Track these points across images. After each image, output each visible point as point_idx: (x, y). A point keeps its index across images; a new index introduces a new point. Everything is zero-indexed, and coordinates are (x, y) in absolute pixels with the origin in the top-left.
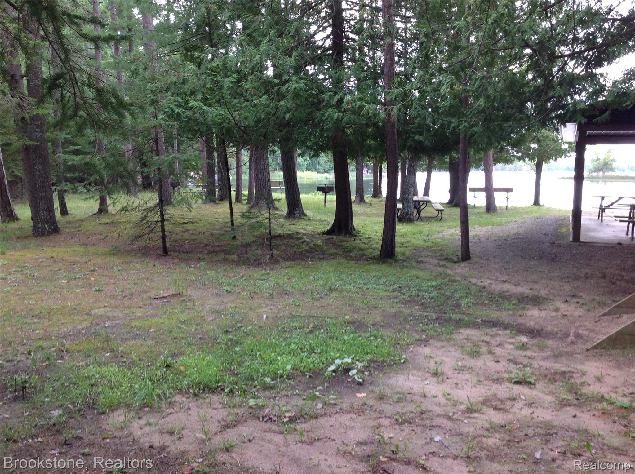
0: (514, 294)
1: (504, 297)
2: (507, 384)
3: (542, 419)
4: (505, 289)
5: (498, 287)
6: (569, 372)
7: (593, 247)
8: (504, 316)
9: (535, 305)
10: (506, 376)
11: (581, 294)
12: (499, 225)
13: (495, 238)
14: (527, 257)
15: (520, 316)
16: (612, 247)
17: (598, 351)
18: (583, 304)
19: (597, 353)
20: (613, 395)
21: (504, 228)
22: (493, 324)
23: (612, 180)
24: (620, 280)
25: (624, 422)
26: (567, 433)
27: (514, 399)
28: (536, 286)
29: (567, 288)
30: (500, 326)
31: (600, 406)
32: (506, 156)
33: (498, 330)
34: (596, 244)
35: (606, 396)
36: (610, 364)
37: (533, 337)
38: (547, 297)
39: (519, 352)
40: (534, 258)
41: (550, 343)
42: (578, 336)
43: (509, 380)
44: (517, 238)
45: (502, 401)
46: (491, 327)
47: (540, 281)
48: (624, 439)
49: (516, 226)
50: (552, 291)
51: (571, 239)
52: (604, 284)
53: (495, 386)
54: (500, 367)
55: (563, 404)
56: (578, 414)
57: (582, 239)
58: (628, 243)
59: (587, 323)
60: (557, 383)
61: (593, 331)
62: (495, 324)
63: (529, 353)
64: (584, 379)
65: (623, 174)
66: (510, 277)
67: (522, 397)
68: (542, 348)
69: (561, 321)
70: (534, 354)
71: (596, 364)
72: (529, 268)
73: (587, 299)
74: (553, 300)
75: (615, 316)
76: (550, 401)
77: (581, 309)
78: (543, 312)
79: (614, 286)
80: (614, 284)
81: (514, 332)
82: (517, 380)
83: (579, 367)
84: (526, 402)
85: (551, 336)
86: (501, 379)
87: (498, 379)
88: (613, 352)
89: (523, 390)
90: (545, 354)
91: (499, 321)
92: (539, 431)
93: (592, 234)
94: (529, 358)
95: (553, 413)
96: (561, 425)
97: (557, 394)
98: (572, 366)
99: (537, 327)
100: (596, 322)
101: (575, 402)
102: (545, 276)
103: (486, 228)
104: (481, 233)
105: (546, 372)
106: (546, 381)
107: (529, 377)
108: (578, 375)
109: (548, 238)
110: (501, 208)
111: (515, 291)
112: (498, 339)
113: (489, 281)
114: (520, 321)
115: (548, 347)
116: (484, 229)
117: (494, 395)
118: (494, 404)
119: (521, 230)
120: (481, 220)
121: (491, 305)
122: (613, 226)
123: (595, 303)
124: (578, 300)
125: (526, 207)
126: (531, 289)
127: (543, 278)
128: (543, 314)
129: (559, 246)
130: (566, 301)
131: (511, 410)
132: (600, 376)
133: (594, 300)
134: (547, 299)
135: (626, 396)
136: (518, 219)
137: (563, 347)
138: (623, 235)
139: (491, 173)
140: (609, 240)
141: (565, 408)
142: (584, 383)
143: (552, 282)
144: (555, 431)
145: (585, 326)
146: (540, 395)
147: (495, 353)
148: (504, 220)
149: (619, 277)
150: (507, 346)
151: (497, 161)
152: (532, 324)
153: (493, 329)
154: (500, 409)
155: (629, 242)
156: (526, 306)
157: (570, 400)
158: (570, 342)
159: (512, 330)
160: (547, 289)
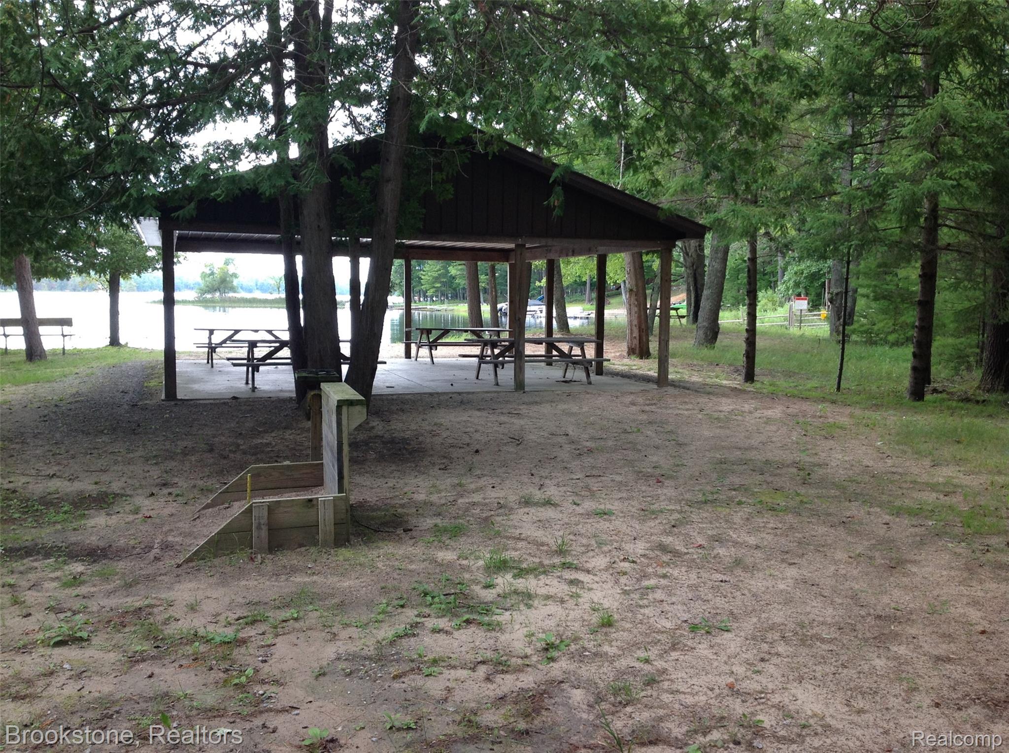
0: (66, 494)
1: (49, 502)
2: (42, 650)
3: (97, 695)
4: (52, 490)
5: (38, 488)
6: (148, 606)
7: (196, 406)
8: (46, 535)
9: (102, 508)
10: (40, 636)
11: (176, 480)
12: (48, 381)
13: (39, 404)
14: (91, 431)
15: (75, 529)
16: (224, 403)
17: (194, 564)
18: (177, 495)
19: (193, 567)
20: (211, 628)
21: (55, 384)
22: (26, 552)
23: (233, 305)
24: (235, 452)
25: (224, 665)
26: (136, 706)
27: (52, 673)
28: (105, 478)
29: (155, 473)
30: (38, 553)
31: (189, 650)
32: (54, 265)
33: (36, 560)
34: (201, 402)
35: (201, 632)
36: (211, 580)
37: (95, 561)
38: (123, 491)
39: (68, 591)
40: (102, 432)
41: (121, 566)
42: (166, 547)
43: (45, 643)
44: (76, 402)
45: (29, 682)
46: (22, 558)
47: (112, 469)
48: (222, 692)
49: (77, 381)
50: (130, 481)
51: (163, 397)
52: (212, 461)
53: (19, 659)
54: (31, 624)
55: (135, 660)
56: (157, 671)
57: (180, 396)
58: (247, 396)
59: (180, 525)
60: (127, 630)
61: (190, 534)
62: (28, 551)
63: (84, 590)
64: (171, 612)
65: (248, 296)
66: (61, 468)
67: (66, 666)
68: (105, 577)
69: (141, 527)
70: (93, 589)
71: (191, 585)
72: (94, 448)
73: (185, 485)
74: (130, 496)
75: (221, 507)
76: (113, 661)
77: (175, 504)
78: (113, 517)
79: (225, 462)
80: (225, 458)
81: (60, 559)
82: (59, 638)
83: (163, 596)
84: (73, 673)
85: (124, 555)
86: (31, 644)
87: (25, 646)
88: (216, 561)
89: (71, 653)
90: (110, 587)
91: (36, 545)
92: (90, 715)
93: (196, 387)
94: (84, 597)
95: (115, 681)
96: (129, 695)
97: (125, 647)
98: (154, 596)
99: (102, 544)
100: (195, 520)
101: (154, 652)
102: (120, 459)
103: (24, 387)
104: (14, 396)
105: (111, 614)
106: (109, 630)
107: (80, 629)
108: (161, 608)
109: (127, 398)
110: (54, 352)
111: (69, 490)
112: (32, 576)
113: (24, 479)
114: (73, 538)
115: (117, 574)
116: (21, 389)
117: (17, 676)
118: (13, 690)
119: (84, 389)
120: (17, 374)
121: (25, 520)
122: (228, 373)
123: (195, 491)
124: (170, 490)
125: (98, 349)
126: (96, 483)
127: (116, 463)
128: (114, 520)
129: (145, 408)
130: (153, 494)
131: (45, 694)
132: (194, 602)
133: (194, 486)
134: (123, 495)
135: (230, 624)
136: (82, 369)
137: (141, 569)
138: (241, 384)
139: (31, 294)
140: (220, 393)
141: (137, 667)
142: (169, 619)
143: (131, 468)
144: (117, 708)
145: (178, 529)
146: (98, 655)
147: (24, 602)
148: (58, 371)
149: (233, 448)
150: (47, 585)
151: (40, 273)
152: (93, 540)
153: (25, 561)
154: (23, 698)
155: (250, 395)
156: (86, 512)
157: (145, 651)
158: (152, 558)
159: (60, 556)
160: (123, 479)
